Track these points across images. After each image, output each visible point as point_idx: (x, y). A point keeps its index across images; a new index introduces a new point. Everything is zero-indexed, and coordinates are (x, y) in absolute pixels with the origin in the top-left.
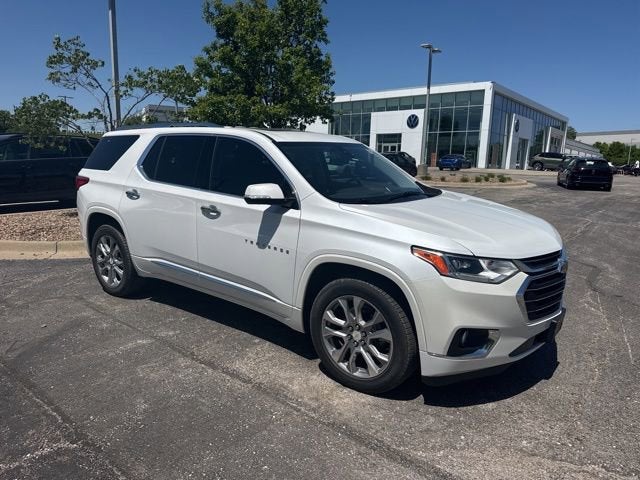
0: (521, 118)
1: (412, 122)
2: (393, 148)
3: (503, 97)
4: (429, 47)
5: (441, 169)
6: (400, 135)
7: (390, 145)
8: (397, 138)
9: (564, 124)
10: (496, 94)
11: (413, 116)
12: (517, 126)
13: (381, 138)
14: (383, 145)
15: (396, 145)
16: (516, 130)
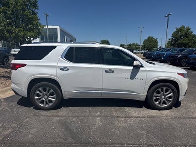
4: (46, 14)
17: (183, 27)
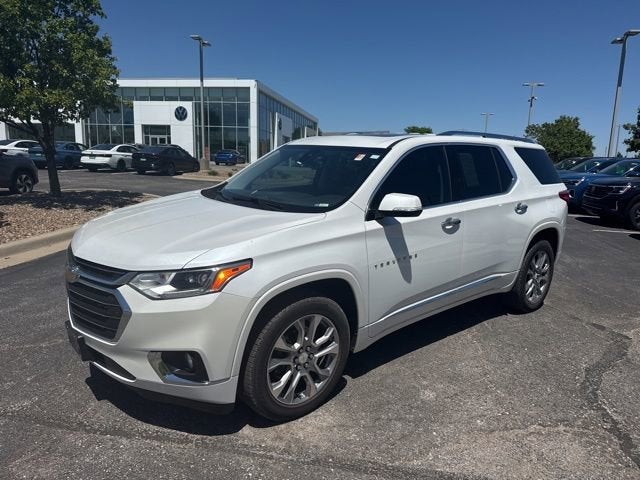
0: (282, 117)
1: (181, 114)
2: (162, 141)
3: (267, 96)
4: (199, 39)
5: (217, 164)
6: (169, 127)
7: (158, 137)
8: (166, 129)
9: (315, 124)
10: (260, 92)
11: (181, 108)
12: (280, 124)
13: (146, 129)
14: (151, 136)
15: (166, 137)
16: (280, 128)
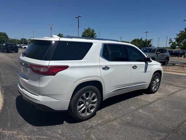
17: (89, 29)
